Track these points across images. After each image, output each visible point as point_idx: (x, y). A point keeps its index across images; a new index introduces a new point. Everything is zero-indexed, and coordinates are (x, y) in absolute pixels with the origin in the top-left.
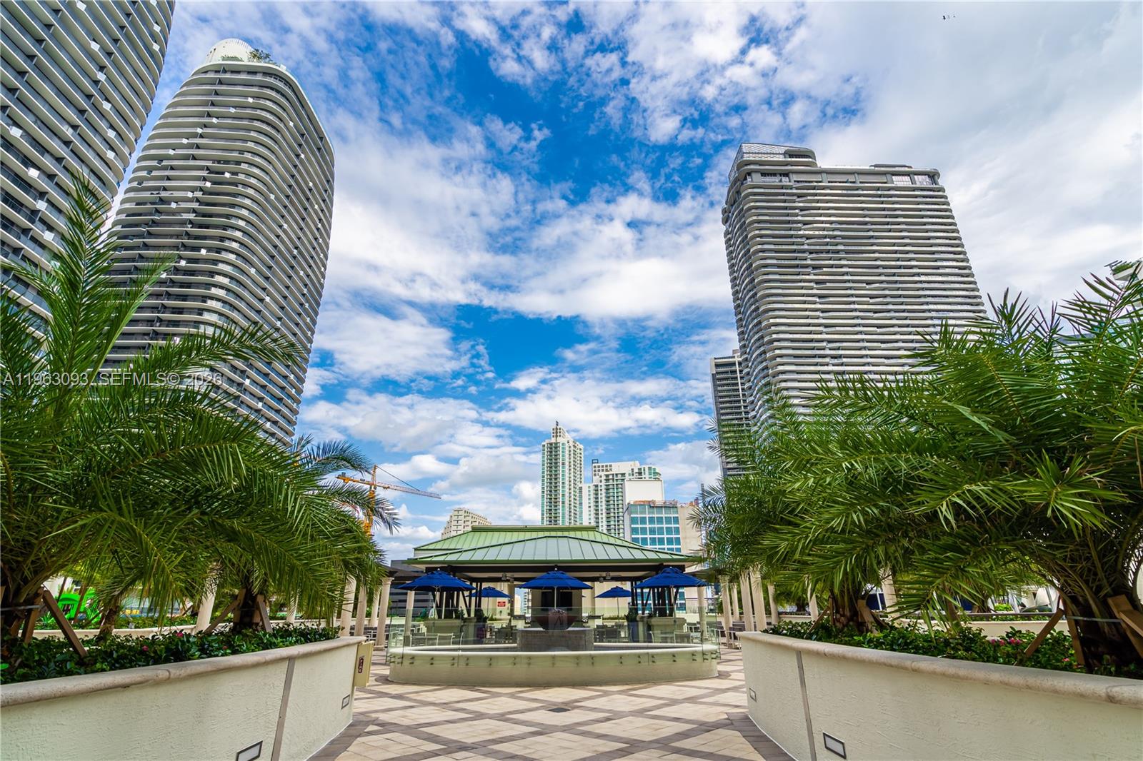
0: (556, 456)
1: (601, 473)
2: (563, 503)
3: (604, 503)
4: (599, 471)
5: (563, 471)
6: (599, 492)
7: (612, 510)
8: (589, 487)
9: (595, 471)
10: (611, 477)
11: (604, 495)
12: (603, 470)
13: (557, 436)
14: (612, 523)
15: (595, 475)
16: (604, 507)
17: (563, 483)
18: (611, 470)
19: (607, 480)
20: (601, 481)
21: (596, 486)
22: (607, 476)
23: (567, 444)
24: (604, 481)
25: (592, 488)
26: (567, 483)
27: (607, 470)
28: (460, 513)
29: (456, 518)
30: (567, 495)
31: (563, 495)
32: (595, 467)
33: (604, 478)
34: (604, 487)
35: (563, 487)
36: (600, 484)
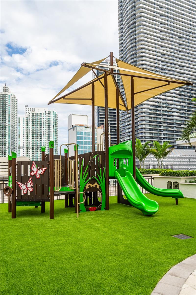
0: (5, 101)
1: (29, 112)
2: (9, 125)
3: (31, 126)
4: (28, 111)
5: (9, 109)
6: (29, 121)
7: (35, 130)
8: (24, 118)
9: (26, 111)
10: (35, 114)
11: (31, 122)
12: (30, 111)
13: (5, 91)
14: (35, 135)
15: (27, 113)
16: (31, 128)
17: (9, 115)
18: (35, 111)
19: (33, 116)
20: (30, 116)
21: (27, 118)
22: (33, 113)
23: (11, 96)
24: (31, 116)
25: (25, 119)
26: (11, 115)
27: (32, 111)
30: (11, 121)
31: (9, 121)
32: (26, 109)
33: (31, 114)
34: (31, 119)
35: (9, 117)
36: (29, 117)
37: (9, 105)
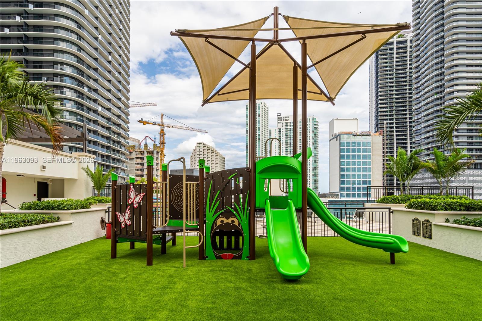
1: (282, 122)
2: (259, 139)
3: (284, 139)
4: (281, 120)
5: (259, 121)
6: (282, 133)
7: (289, 143)
8: (276, 130)
9: (279, 120)
10: (289, 124)
11: (284, 134)
12: (284, 120)
14: (289, 150)
15: (279, 123)
16: (284, 141)
17: (259, 128)
18: (289, 120)
19: (287, 126)
20: (283, 126)
21: (280, 129)
22: (287, 123)
23: (261, 105)
24: (284, 126)
25: (277, 130)
26: (261, 128)
27: (286, 120)
28: (201, 145)
29: (198, 148)
30: (261, 135)
31: (259, 135)
32: (279, 118)
33: (284, 124)
34: (284, 130)
35: (259, 130)
36: (282, 128)
37: (259, 116)
